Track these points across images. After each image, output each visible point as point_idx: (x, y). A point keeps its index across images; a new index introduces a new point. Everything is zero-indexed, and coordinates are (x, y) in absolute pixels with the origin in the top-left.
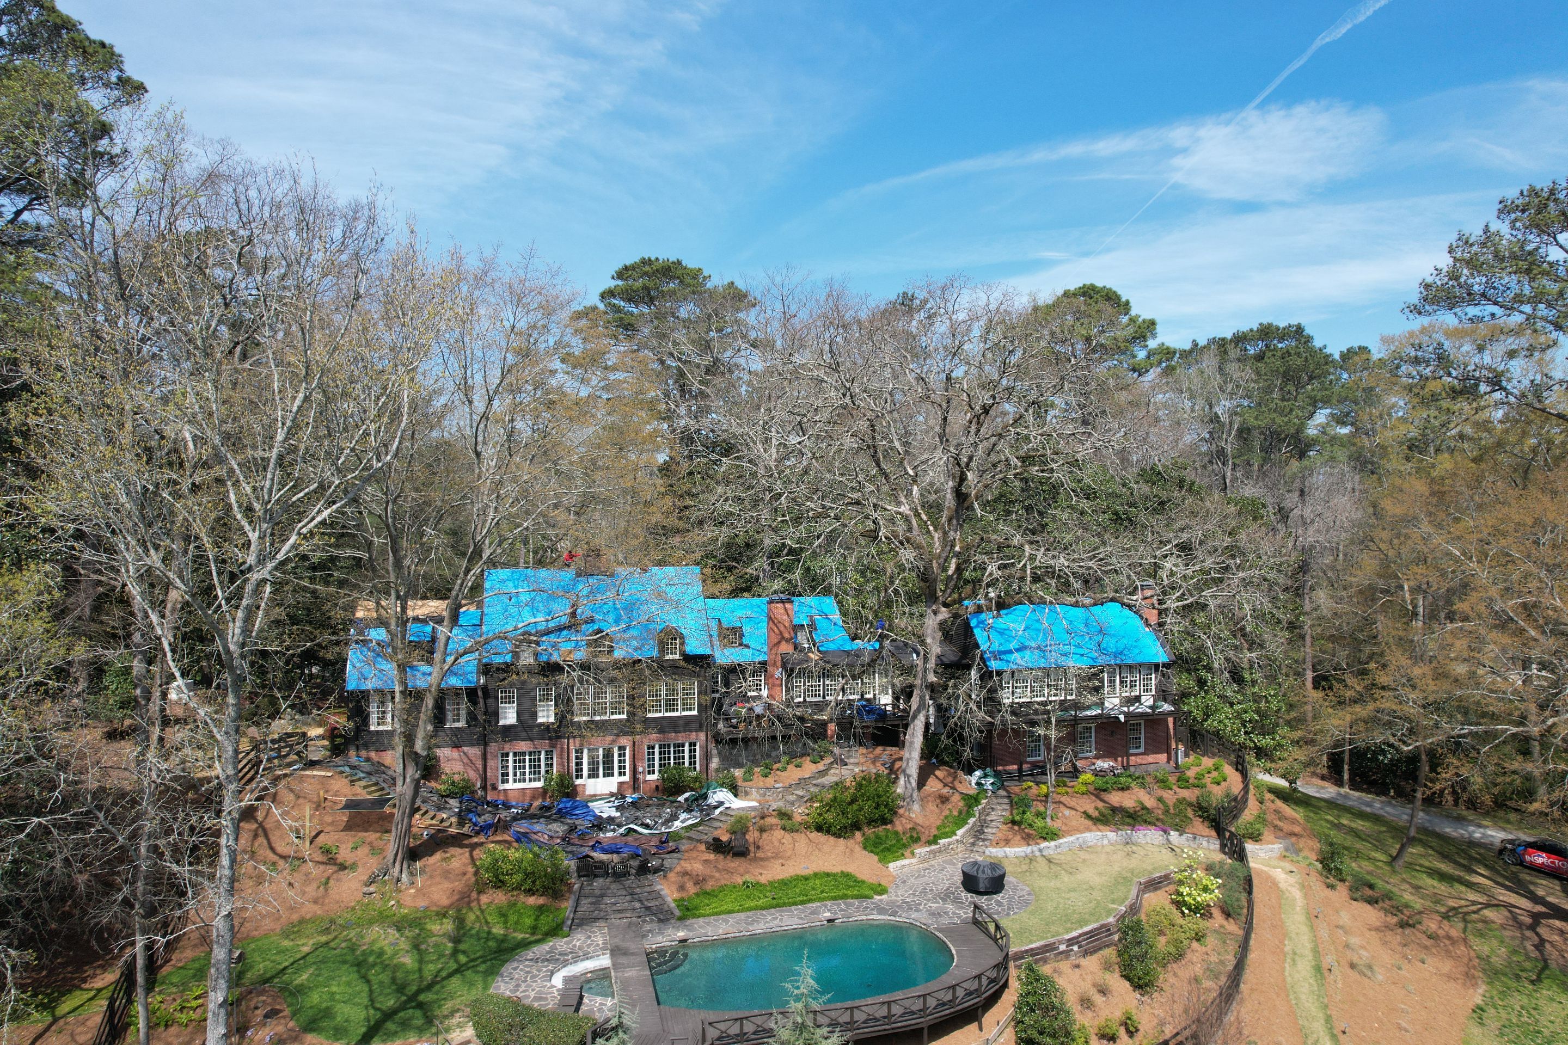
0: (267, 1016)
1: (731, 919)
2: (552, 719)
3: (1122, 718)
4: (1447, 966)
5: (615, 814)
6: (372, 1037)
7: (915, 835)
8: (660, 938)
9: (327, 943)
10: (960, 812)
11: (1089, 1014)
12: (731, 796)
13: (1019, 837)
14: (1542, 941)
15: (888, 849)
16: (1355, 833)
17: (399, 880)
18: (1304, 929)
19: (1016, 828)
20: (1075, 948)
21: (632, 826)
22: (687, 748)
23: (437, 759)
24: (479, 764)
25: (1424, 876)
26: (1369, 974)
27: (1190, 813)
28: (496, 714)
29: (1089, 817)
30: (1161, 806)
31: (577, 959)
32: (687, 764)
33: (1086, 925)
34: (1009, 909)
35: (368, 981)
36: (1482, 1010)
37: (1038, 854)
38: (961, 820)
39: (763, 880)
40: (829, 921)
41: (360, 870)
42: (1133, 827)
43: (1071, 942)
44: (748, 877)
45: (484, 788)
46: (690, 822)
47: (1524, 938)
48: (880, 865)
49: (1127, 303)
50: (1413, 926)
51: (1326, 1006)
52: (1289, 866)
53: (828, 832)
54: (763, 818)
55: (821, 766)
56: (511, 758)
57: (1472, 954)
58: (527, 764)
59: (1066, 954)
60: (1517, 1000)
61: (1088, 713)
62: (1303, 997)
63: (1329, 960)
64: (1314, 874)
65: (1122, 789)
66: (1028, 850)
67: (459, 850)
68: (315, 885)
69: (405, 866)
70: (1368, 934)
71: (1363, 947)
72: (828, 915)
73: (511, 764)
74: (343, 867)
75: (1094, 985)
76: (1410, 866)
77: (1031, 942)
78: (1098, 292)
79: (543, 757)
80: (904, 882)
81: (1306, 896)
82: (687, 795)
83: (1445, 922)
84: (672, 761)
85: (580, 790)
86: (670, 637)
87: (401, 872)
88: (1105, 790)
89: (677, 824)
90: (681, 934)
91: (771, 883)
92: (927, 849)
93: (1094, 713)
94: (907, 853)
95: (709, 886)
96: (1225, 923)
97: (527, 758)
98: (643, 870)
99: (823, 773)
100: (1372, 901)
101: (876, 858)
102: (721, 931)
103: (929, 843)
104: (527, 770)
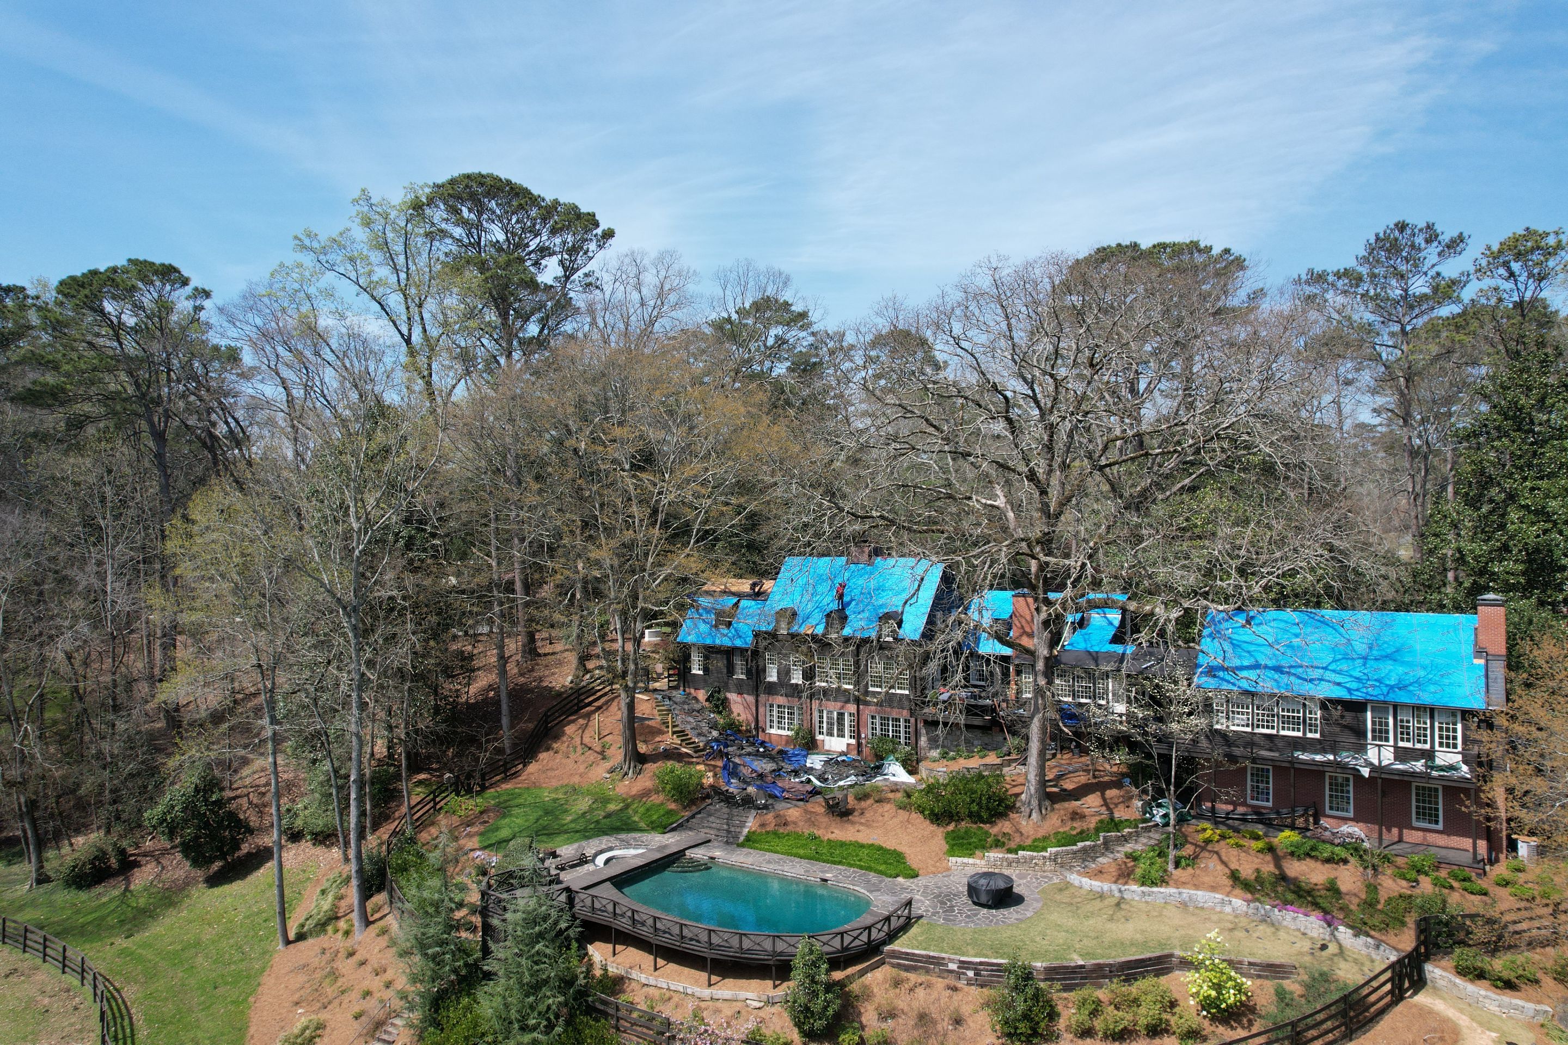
2: (801, 682)
3: (1365, 772)
5: (817, 766)
8: (702, 851)
10: (1081, 833)
12: (902, 770)
13: (1115, 873)
15: (963, 845)
20: (971, 974)
22: (902, 723)
23: (728, 701)
24: (753, 709)
28: (764, 672)
29: (1234, 876)
32: (902, 739)
33: (996, 957)
35: (538, 821)
37: (1112, 893)
38: (1072, 840)
39: (828, 837)
42: (1281, 904)
43: (964, 965)
44: (821, 832)
45: (757, 729)
48: (943, 855)
54: (895, 792)
56: (775, 709)
58: (786, 715)
59: (956, 974)
66: (1108, 887)
67: (673, 764)
68: (587, 765)
72: (828, 876)
73: (775, 713)
74: (604, 758)
75: (955, 1012)
77: (926, 949)
79: (796, 711)
84: (891, 734)
86: (891, 620)
90: (721, 855)
91: (830, 841)
92: (1001, 855)
94: (979, 854)
95: (783, 831)
101: (947, 848)
103: (1010, 851)
104: (787, 721)
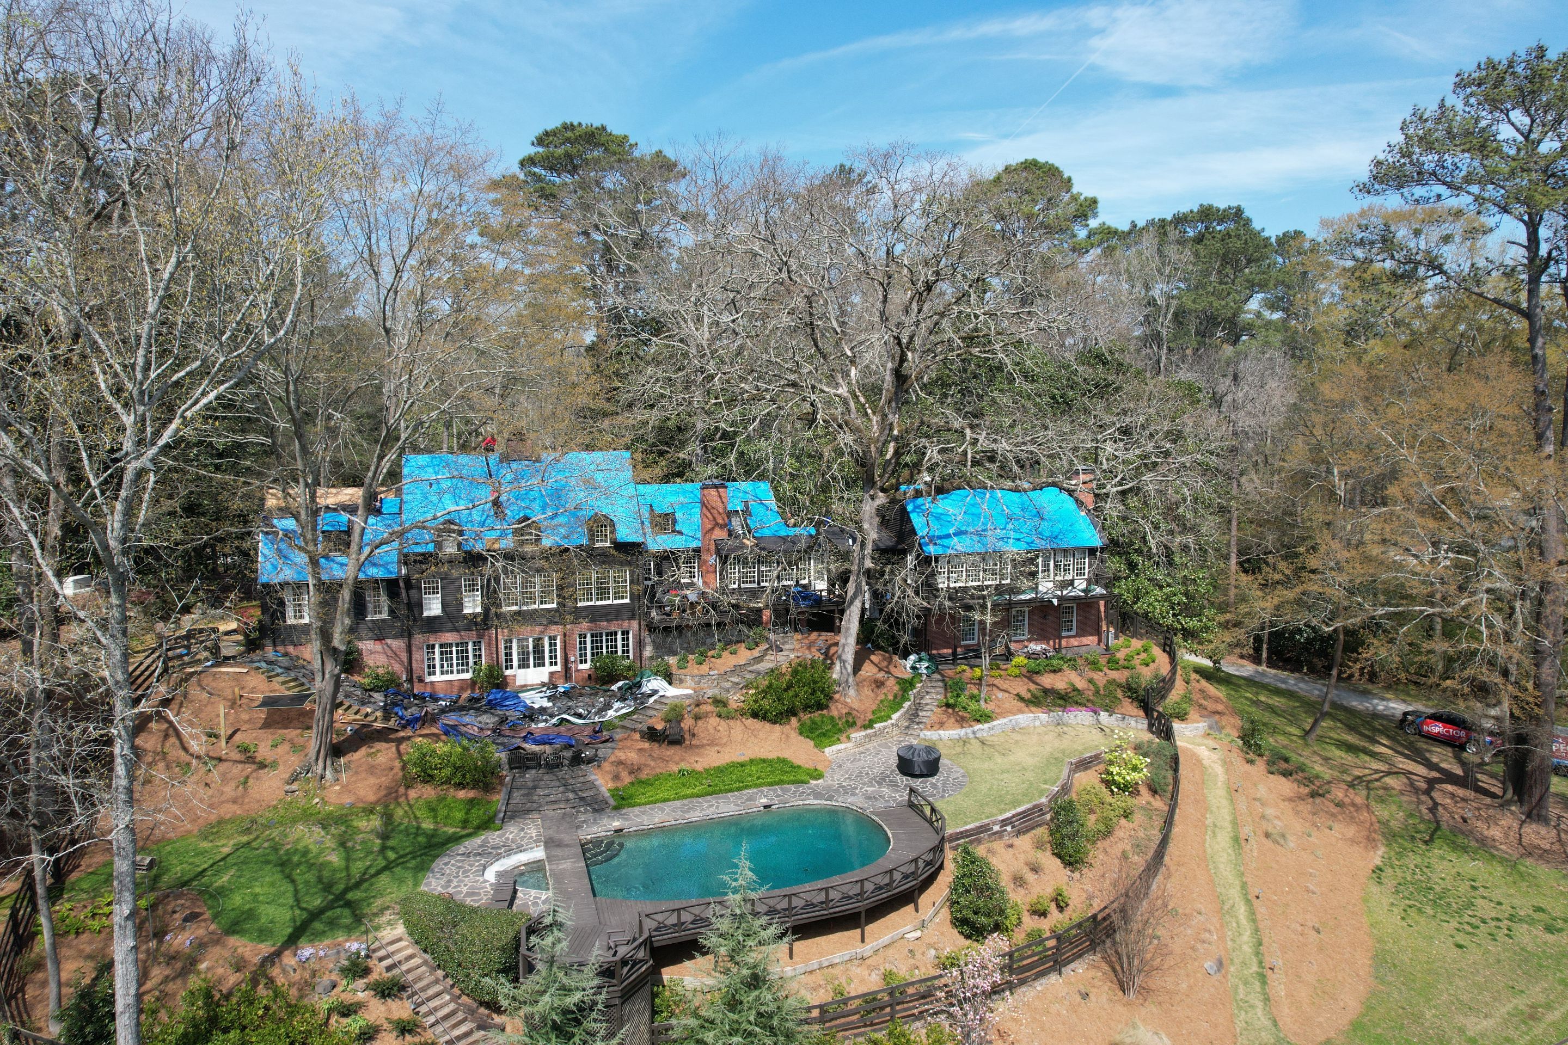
0: (186, 920)
1: (668, 807)
2: (479, 610)
3: (1055, 602)
4: (1351, 831)
5: (547, 704)
6: (299, 938)
7: (851, 720)
8: (595, 829)
9: (249, 843)
10: (895, 697)
11: (1022, 891)
12: (665, 684)
13: (952, 720)
14: (1436, 804)
15: (824, 734)
16: (1272, 709)
17: (322, 777)
18: (1225, 802)
19: (950, 711)
20: (1009, 828)
21: (564, 716)
22: (619, 636)
23: (360, 652)
24: (404, 656)
25: (1333, 748)
26: (1282, 842)
27: (1119, 694)
28: (420, 605)
29: (1021, 699)
30: (1092, 687)
31: (509, 852)
32: (620, 653)
33: (1019, 806)
34: (944, 791)
35: (293, 881)
36: (1381, 870)
37: (971, 736)
38: (896, 705)
39: (699, 767)
40: (765, 807)
41: (281, 768)
42: (1064, 708)
43: (1004, 823)
44: (683, 765)
45: (410, 680)
46: (624, 711)
47: (1419, 802)
48: (816, 750)
49: (1069, 180)
50: (1322, 795)
51: (1243, 874)
52: (1212, 744)
53: (764, 718)
54: (698, 705)
55: (756, 653)
56: (437, 650)
57: (1374, 819)
58: (454, 655)
59: (1000, 834)
60: (1412, 860)
61: (1022, 597)
62: (1222, 866)
63: (1246, 830)
64: (1235, 750)
65: (1054, 671)
66: (962, 732)
67: (385, 745)
68: (233, 784)
69: (329, 762)
70: (1282, 805)
71: (1277, 817)
72: (764, 801)
73: (437, 656)
74: (262, 766)
75: (1027, 864)
76: (1320, 739)
77: (966, 823)
78: (1040, 168)
79: (470, 647)
80: (840, 766)
81: (1227, 771)
82: (620, 684)
83: (1351, 790)
84: (604, 650)
85: (509, 680)
86: (600, 524)
87: (325, 768)
88: (1037, 673)
89: (611, 713)
90: (616, 824)
91: (706, 770)
92: (863, 733)
93: (1028, 597)
94: (843, 738)
95: (643, 776)
96: (1152, 800)
97: (454, 649)
98: (577, 760)
99: (758, 660)
100: (1286, 774)
101: (812, 743)
102: (656, 820)
103: (865, 727)
104: (455, 662)
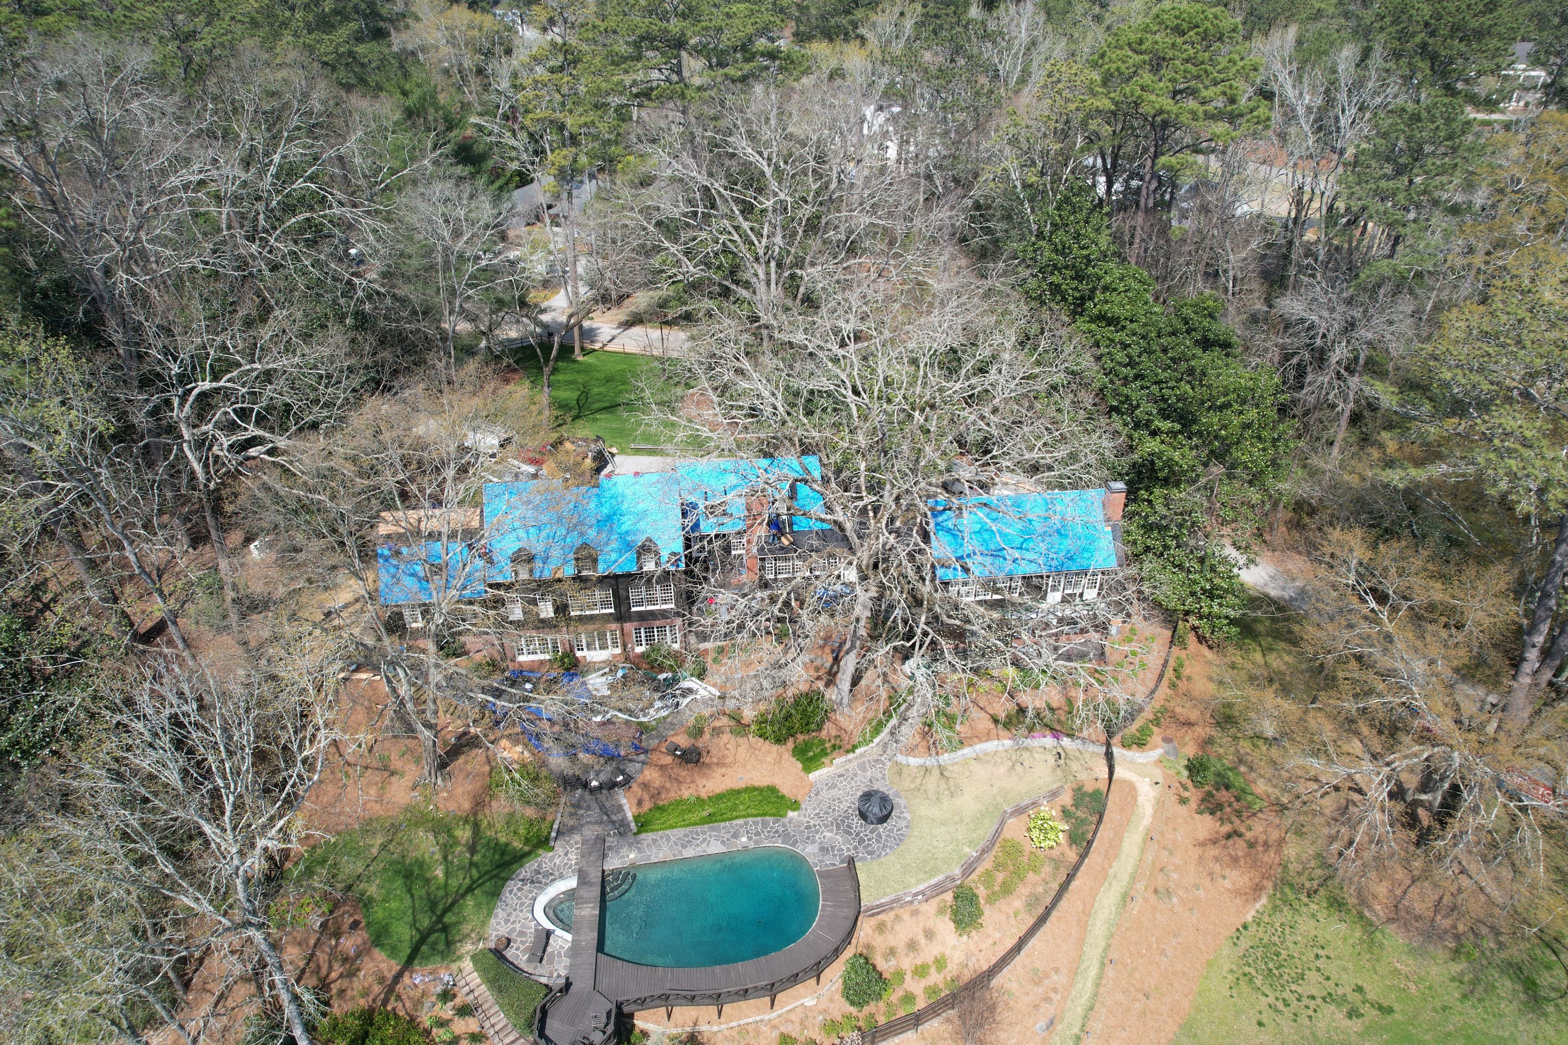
0: (351, 926)
2: (551, 615)
4: (1244, 879)
5: (606, 693)
6: (414, 959)
7: (838, 743)
8: (617, 858)
9: (387, 845)
10: (885, 714)
11: (912, 956)
12: (698, 683)
13: (924, 744)
15: (812, 758)
17: (435, 784)
18: (1136, 851)
19: (928, 732)
20: (920, 897)
22: (668, 629)
26: (1166, 898)
29: (996, 721)
30: (1067, 704)
32: (668, 639)
33: (934, 879)
34: (884, 847)
35: (412, 897)
36: (1246, 928)
37: (935, 767)
38: (882, 724)
39: (705, 793)
40: (744, 846)
41: (407, 776)
42: (1030, 735)
43: (916, 894)
44: (693, 790)
45: (505, 660)
46: (662, 713)
48: (803, 775)
51: (1113, 935)
52: (1158, 775)
53: (767, 737)
54: (718, 716)
57: (1277, 861)
58: (537, 643)
59: (910, 903)
60: (1283, 916)
62: (1099, 924)
63: (1139, 886)
64: (1175, 785)
67: (477, 752)
68: (376, 788)
69: (439, 773)
70: (1191, 851)
71: (1177, 868)
74: (393, 774)
77: (885, 894)
81: (1156, 813)
82: (664, 675)
83: (1277, 818)
84: (656, 638)
85: (580, 661)
86: (647, 550)
87: (436, 778)
89: (652, 712)
90: (632, 855)
91: (710, 797)
92: (845, 757)
94: (827, 762)
96: (1067, 850)
97: (536, 639)
100: (1216, 809)
102: (662, 852)
103: (848, 752)
104: (538, 647)
